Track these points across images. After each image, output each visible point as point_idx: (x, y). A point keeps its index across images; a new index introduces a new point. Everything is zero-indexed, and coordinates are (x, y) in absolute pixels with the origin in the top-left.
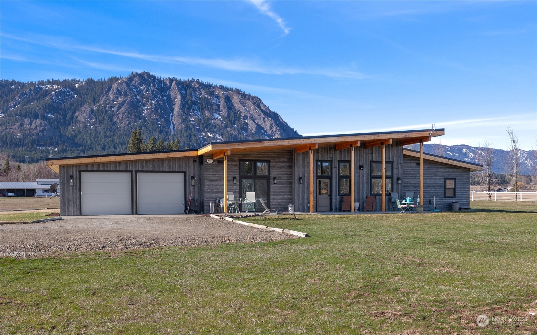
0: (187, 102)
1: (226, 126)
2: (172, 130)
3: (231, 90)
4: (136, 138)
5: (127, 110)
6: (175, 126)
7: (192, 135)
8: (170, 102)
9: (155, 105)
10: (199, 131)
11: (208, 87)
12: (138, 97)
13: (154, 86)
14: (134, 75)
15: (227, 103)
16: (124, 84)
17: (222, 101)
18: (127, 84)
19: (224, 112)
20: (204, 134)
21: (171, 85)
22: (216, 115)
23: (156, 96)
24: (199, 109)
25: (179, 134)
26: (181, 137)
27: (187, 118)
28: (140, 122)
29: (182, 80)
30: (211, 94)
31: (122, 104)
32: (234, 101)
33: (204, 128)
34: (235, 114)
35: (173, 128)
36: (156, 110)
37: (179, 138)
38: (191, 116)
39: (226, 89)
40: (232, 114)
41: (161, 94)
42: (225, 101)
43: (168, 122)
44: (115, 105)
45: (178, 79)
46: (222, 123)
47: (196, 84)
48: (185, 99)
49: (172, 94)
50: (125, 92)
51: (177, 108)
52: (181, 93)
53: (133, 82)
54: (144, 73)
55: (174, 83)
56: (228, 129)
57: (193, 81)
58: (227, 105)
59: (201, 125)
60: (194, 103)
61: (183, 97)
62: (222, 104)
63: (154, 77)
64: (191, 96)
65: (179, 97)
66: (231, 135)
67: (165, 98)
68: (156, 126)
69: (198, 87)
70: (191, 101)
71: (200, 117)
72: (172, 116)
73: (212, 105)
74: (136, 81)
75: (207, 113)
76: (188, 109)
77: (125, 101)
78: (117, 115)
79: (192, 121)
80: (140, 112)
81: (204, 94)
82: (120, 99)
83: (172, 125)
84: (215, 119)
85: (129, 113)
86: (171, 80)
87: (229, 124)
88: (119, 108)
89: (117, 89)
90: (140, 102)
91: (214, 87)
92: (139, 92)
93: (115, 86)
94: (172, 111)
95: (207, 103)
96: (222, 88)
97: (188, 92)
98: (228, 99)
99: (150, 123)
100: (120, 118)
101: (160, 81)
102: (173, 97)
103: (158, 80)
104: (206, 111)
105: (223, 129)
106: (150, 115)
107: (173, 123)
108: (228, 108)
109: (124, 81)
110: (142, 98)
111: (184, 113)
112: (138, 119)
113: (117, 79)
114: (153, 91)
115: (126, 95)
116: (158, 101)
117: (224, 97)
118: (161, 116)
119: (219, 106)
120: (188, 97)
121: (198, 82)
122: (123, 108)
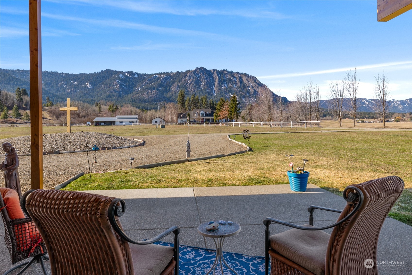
0: (221, 80)
1: (240, 91)
2: (214, 94)
3: (242, 74)
4: (181, 94)
5: (194, 85)
6: (216, 92)
7: (223, 95)
8: (213, 81)
9: (206, 82)
10: (227, 94)
11: (231, 73)
12: (199, 79)
13: (206, 74)
14: (197, 69)
15: (240, 80)
16: (192, 73)
17: (238, 79)
18: (194, 73)
19: (239, 84)
20: (229, 95)
21: (214, 72)
22: (235, 86)
23: (207, 78)
24: (227, 83)
25: (217, 95)
26: (218, 97)
27: (221, 88)
28: (199, 90)
29: (219, 70)
30: (232, 76)
31: (192, 82)
32: (243, 79)
33: (229, 92)
34: (244, 85)
35: (215, 93)
36: (207, 84)
37: (217, 97)
38: (223, 87)
39: (240, 74)
40: (243, 85)
41: (209, 77)
42: (239, 79)
43: (212, 90)
44: (189, 82)
45: (217, 70)
46: (238, 89)
47: (226, 71)
48: (220, 79)
49: (214, 77)
50: (193, 77)
51: (216, 83)
52: (218, 76)
53: (197, 72)
54: (202, 67)
55: (215, 71)
56: (240, 92)
57: (224, 70)
58: (240, 81)
59: (227, 91)
60: (224, 81)
61: (219, 78)
62: (238, 81)
63: (206, 69)
64: (223, 77)
65: (217, 78)
66: (242, 95)
67: (211, 79)
68: (206, 92)
69: (226, 73)
70: (223, 80)
71: (227, 87)
72: (214, 87)
73: (233, 81)
74: (198, 71)
75: (231, 85)
76: (222, 83)
77: (193, 81)
78: (189, 87)
79: (223, 89)
80: (199, 85)
81: (229, 76)
82: (190, 80)
83: (214, 91)
84: (234, 88)
85: (194, 86)
86: (214, 70)
87: (241, 90)
88: (190, 84)
89: (189, 75)
90: (200, 81)
91: (234, 73)
92: (199, 76)
93: (188, 74)
94: (214, 84)
95: (231, 80)
96: (238, 73)
97: (222, 75)
98: (240, 78)
99: (204, 90)
100: (191, 88)
101: (209, 71)
102: (214, 78)
103: (208, 70)
104: (230, 84)
105: (238, 92)
106: (204, 87)
107: (214, 90)
108: (240, 82)
109: (192, 72)
110: (201, 79)
111: (220, 85)
112: (198, 89)
113: (189, 71)
114: (205, 76)
115: (193, 78)
116: (208, 80)
117: (238, 77)
118: (209, 87)
119: (236, 82)
120: (222, 78)
121: (226, 70)
122: (192, 84)
